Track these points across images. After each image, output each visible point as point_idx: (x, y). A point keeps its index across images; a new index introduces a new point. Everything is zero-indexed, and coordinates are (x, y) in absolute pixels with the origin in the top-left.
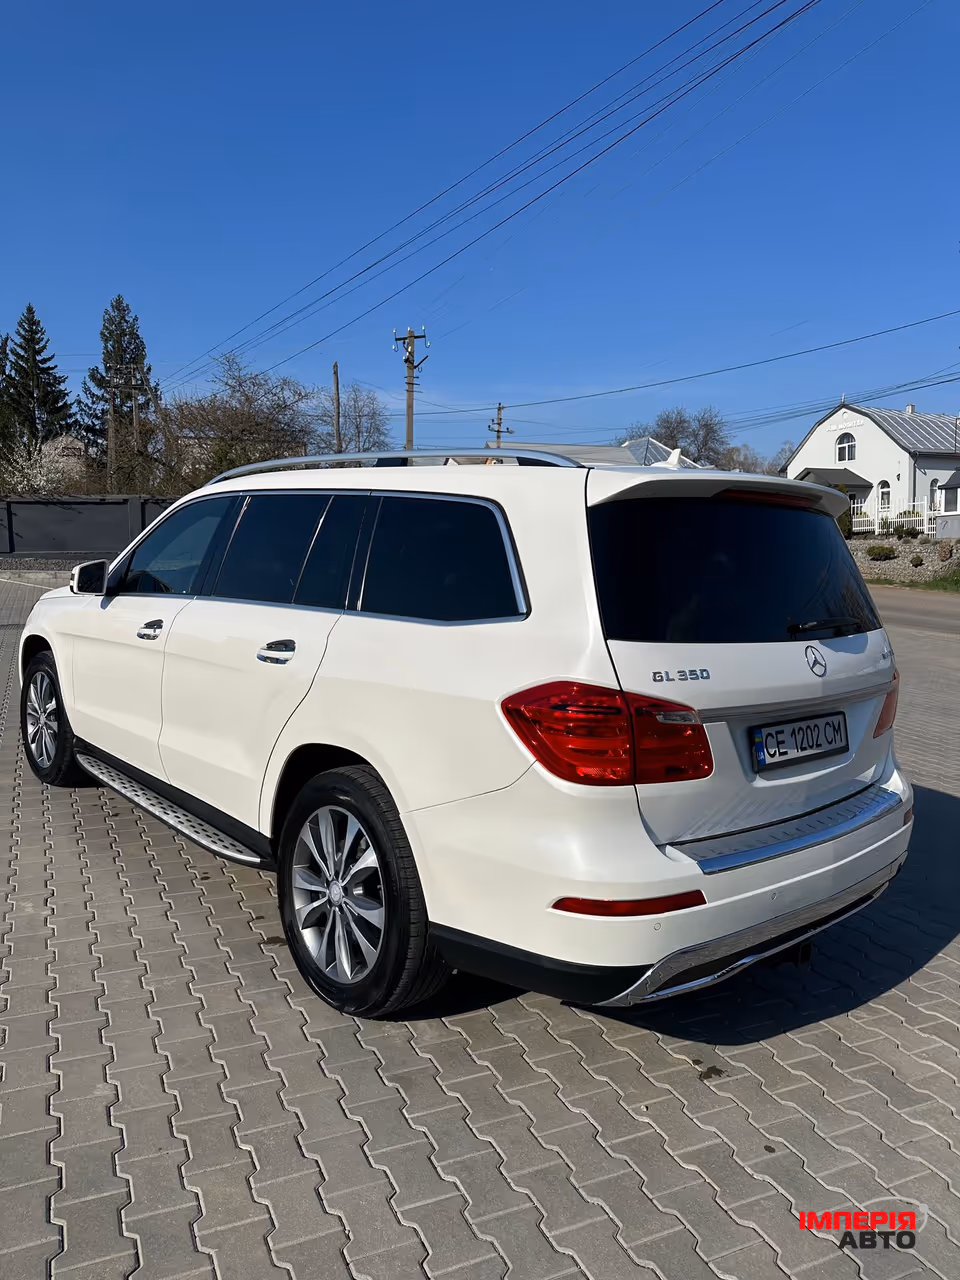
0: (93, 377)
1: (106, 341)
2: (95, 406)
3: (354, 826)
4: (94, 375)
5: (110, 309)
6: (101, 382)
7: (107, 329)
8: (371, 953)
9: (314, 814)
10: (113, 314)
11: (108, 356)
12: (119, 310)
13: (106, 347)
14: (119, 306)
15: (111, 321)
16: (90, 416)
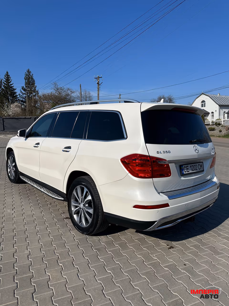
0: (22, 89)
1: (26, 80)
2: (23, 96)
3: (86, 190)
4: (23, 88)
5: (26, 72)
6: (25, 90)
7: (26, 77)
8: (90, 220)
9: (76, 188)
10: (27, 73)
11: (26, 83)
12: (28, 72)
13: (26, 81)
14: (29, 71)
15: (27, 75)
16: (22, 98)
